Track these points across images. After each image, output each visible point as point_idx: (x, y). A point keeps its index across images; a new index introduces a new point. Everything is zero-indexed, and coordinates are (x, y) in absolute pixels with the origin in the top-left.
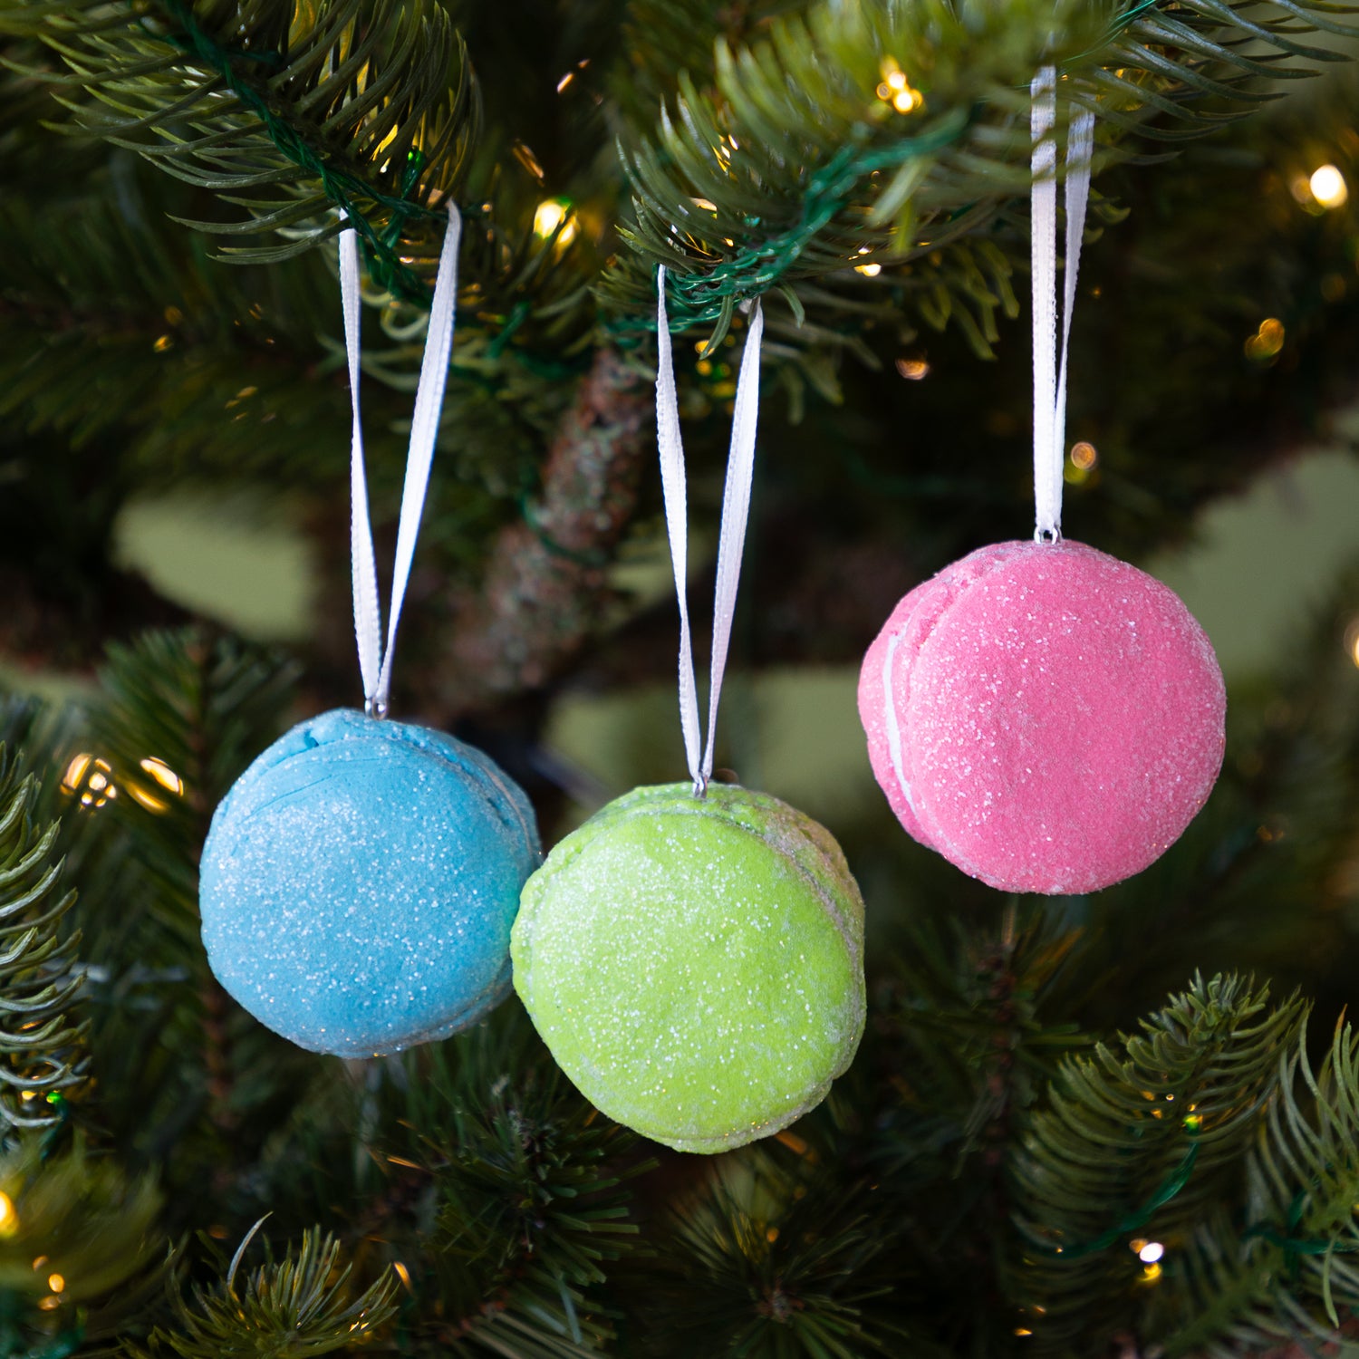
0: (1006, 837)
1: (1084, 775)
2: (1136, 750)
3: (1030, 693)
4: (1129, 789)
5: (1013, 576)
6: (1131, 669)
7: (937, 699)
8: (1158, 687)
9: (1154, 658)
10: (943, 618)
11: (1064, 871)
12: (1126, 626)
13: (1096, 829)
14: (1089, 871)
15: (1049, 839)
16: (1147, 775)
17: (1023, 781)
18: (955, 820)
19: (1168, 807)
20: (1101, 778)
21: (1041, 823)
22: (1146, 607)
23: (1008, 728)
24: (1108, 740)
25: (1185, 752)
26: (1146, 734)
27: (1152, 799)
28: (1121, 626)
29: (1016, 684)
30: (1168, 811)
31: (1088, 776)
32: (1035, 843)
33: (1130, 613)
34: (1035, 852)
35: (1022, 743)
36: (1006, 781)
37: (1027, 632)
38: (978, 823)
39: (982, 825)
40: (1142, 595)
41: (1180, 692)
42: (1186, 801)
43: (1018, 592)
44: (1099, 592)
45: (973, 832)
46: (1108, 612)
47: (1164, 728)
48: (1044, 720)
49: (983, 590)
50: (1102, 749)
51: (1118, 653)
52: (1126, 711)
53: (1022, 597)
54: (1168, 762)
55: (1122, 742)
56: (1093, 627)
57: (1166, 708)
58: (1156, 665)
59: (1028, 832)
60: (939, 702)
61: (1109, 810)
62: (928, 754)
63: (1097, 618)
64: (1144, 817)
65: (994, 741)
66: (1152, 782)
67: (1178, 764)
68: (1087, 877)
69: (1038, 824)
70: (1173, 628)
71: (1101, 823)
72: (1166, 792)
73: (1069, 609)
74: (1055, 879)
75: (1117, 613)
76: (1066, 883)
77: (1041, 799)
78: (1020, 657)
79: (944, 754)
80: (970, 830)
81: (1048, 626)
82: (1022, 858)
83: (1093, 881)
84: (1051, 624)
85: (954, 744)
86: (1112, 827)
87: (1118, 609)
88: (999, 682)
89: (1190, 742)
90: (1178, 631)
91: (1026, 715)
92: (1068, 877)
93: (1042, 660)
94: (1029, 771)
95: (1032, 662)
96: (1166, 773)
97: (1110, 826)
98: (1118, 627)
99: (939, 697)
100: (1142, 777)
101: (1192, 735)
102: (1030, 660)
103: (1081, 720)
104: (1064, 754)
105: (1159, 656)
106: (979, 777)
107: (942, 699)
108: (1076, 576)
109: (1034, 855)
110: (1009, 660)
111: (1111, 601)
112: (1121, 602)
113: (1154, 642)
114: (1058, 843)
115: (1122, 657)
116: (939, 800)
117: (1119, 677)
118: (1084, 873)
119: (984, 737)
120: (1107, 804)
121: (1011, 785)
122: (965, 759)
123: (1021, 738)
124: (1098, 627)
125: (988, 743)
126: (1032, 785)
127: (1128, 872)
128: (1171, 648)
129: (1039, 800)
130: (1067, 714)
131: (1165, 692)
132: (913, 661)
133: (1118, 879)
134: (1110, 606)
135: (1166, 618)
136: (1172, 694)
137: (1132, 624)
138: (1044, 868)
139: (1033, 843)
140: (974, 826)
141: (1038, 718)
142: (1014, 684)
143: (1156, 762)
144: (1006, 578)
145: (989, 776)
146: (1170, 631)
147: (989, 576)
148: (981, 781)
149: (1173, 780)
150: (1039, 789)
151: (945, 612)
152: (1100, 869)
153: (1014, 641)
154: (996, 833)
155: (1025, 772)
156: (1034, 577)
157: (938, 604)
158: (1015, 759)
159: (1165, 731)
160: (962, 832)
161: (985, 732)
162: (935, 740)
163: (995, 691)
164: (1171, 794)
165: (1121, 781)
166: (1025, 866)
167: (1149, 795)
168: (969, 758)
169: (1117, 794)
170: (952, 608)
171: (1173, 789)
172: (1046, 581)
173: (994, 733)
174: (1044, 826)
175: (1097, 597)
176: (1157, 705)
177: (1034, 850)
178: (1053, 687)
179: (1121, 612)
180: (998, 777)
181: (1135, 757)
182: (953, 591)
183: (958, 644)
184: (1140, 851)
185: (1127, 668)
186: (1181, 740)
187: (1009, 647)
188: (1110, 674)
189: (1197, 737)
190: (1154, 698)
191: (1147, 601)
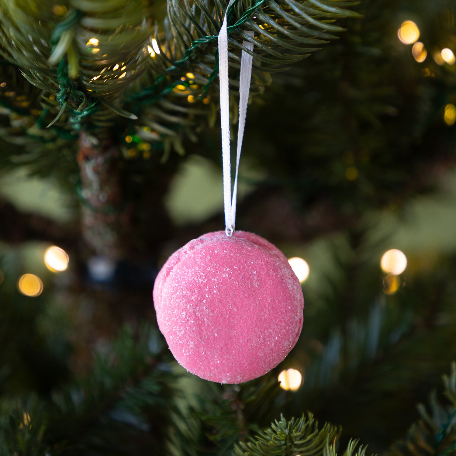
0: (200, 360)
1: (233, 336)
2: (256, 326)
3: (209, 301)
4: (254, 342)
5: (205, 251)
6: (254, 292)
7: (170, 302)
8: (266, 299)
9: (265, 287)
10: (176, 267)
11: (226, 375)
12: (252, 273)
13: (239, 358)
14: (237, 375)
15: (218, 362)
16: (262, 336)
17: (206, 338)
18: (179, 352)
19: (272, 350)
20: (241, 337)
21: (215, 355)
22: (262, 265)
23: (199, 315)
24: (244, 321)
25: (279, 327)
26: (261, 319)
27: (265, 346)
28: (250, 273)
29: (203, 297)
30: (272, 351)
31: (235, 336)
32: (212, 363)
33: (254, 268)
34: (213, 367)
35: (206, 322)
36: (198, 337)
37: (208, 275)
38: (188, 354)
39: (189, 355)
40: (260, 260)
41: (277, 302)
42: (281, 347)
43: (205, 258)
44: (241, 259)
45: (186, 358)
46: (244, 267)
47: (269, 317)
48: (215, 312)
49: (192, 256)
50: (241, 325)
51: (248, 285)
52: (251, 309)
53: (207, 260)
54: (271, 331)
55: (250, 322)
56: (237, 273)
57: (270, 308)
58: (266, 290)
59: (210, 358)
60: (171, 303)
61: (245, 351)
62: (167, 324)
63: (239, 270)
64: (261, 354)
65: (193, 320)
66: (264, 339)
67: (276, 332)
68: (237, 378)
69: (213, 356)
70: (274, 274)
71: (241, 356)
72: (271, 344)
73: (227, 266)
74: (223, 378)
75: (249, 268)
76: (227, 380)
77: (215, 346)
78: (205, 286)
79: (173, 325)
80: (185, 357)
81: (217, 273)
82: (208, 369)
83: (239, 379)
84: (218, 272)
85: (177, 321)
86: (247, 358)
87: (248, 266)
88: (196, 296)
89: (281, 323)
90: (276, 276)
91: (207, 310)
92: (228, 377)
93: (214, 287)
94: (209, 334)
95: (210, 288)
96: (270, 336)
97: (246, 357)
98: (248, 273)
99: (171, 301)
100: (260, 337)
101: (282, 320)
102: (209, 287)
103: (232, 312)
104: (224, 327)
105: (267, 286)
106: (187, 335)
107: (172, 302)
108: (231, 251)
109: (212, 368)
110: (200, 287)
111: (246, 263)
112: (250, 263)
113: (265, 280)
114: (222, 364)
115: (250, 286)
116: (172, 344)
117: (248, 295)
118: (235, 376)
119: (189, 319)
120: (244, 348)
121: (201, 340)
122: (181, 327)
123: (205, 319)
124: (239, 274)
125: (191, 321)
126: (211, 339)
127: (256, 376)
128: (273, 283)
129: (213, 346)
130: (226, 310)
131: (269, 302)
132: (163, 284)
133: (252, 379)
134: (245, 265)
135: (271, 270)
136: (273, 303)
137: (255, 272)
138: (217, 374)
139: (211, 363)
140: (186, 355)
141: (213, 311)
142: (202, 297)
143: (266, 331)
144: (201, 251)
145: (191, 335)
146: (273, 276)
147: (195, 250)
148: (188, 337)
149: (274, 338)
150: (213, 341)
151: (176, 265)
152: (242, 375)
153: (202, 279)
154: (195, 359)
155: (207, 334)
156: (213, 251)
157: (174, 261)
158: (203, 328)
159: (269, 318)
160: (182, 357)
161: (189, 317)
162: (170, 319)
163: (194, 300)
164: (273, 344)
165: (250, 339)
166: (209, 372)
167: (263, 344)
168: (183, 327)
169: (248, 344)
170: (180, 263)
171: (274, 342)
172: (218, 253)
173: (194, 317)
174: (216, 357)
175: (240, 261)
176: (266, 307)
177: (212, 366)
178: (219, 299)
179: (250, 267)
180: (195, 336)
181: (256, 329)
182: (181, 255)
183: (179, 279)
184: (260, 368)
185: (252, 291)
186: (277, 322)
187: (200, 281)
188: (244, 294)
189: (285, 321)
190: (264, 304)
191: (263, 263)
